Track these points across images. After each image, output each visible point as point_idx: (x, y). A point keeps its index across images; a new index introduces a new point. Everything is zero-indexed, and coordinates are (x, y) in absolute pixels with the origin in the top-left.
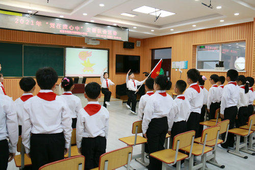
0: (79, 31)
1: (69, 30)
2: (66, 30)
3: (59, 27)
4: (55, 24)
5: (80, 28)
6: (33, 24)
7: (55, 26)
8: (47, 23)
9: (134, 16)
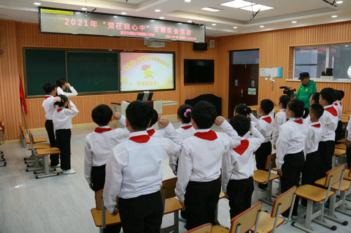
0: (144, 31)
1: (132, 30)
2: (129, 31)
3: (120, 27)
4: (115, 23)
5: (146, 28)
6: (86, 25)
7: (115, 26)
8: (104, 23)
9: (217, 10)
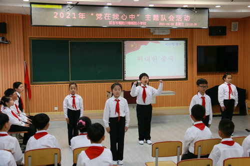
0: (134, 20)
1: (121, 20)
2: (118, 21)
4: (103, 15)
5: (136, 17)
6: (75, 18)
7: (103, 17)
8: (92, 14)
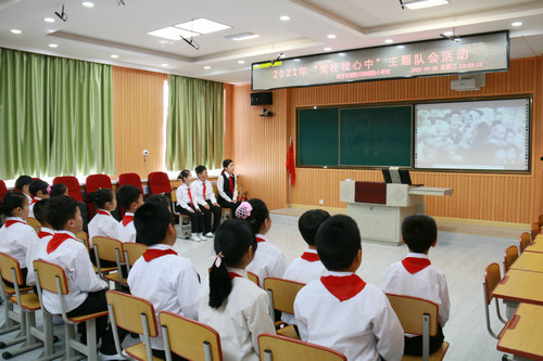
0: (372, 68)
1: (353, 71)
2: (348, 72)
5: (375, 62)
6: (295, 75)
8: (316, 67)
